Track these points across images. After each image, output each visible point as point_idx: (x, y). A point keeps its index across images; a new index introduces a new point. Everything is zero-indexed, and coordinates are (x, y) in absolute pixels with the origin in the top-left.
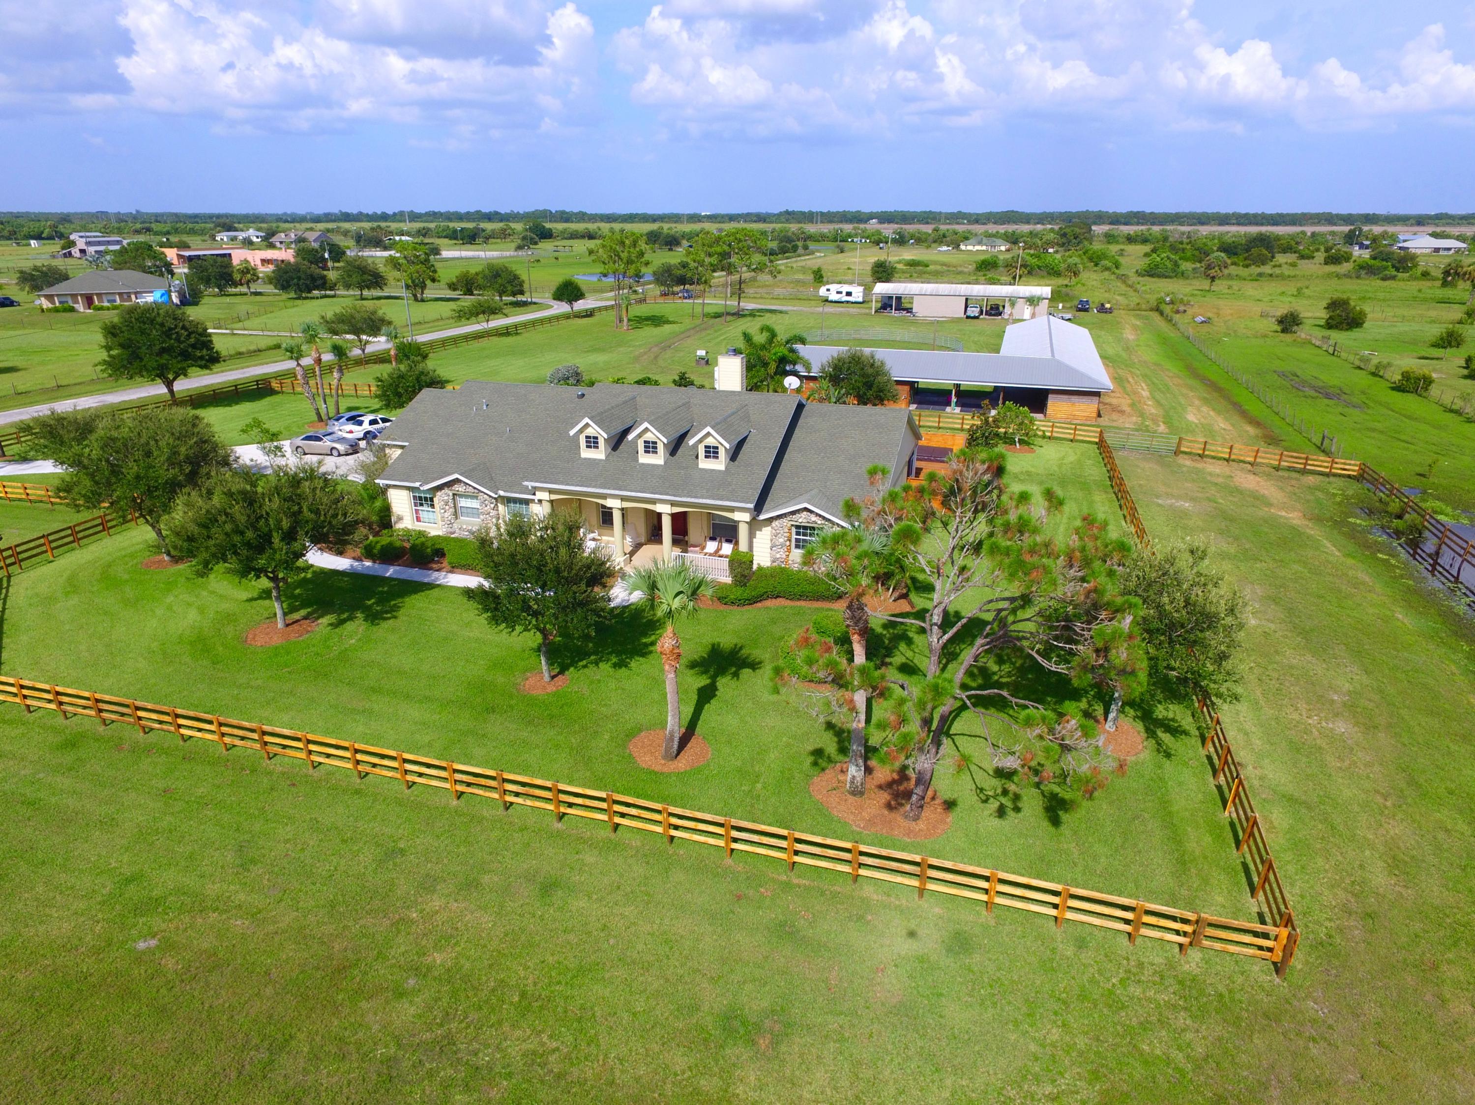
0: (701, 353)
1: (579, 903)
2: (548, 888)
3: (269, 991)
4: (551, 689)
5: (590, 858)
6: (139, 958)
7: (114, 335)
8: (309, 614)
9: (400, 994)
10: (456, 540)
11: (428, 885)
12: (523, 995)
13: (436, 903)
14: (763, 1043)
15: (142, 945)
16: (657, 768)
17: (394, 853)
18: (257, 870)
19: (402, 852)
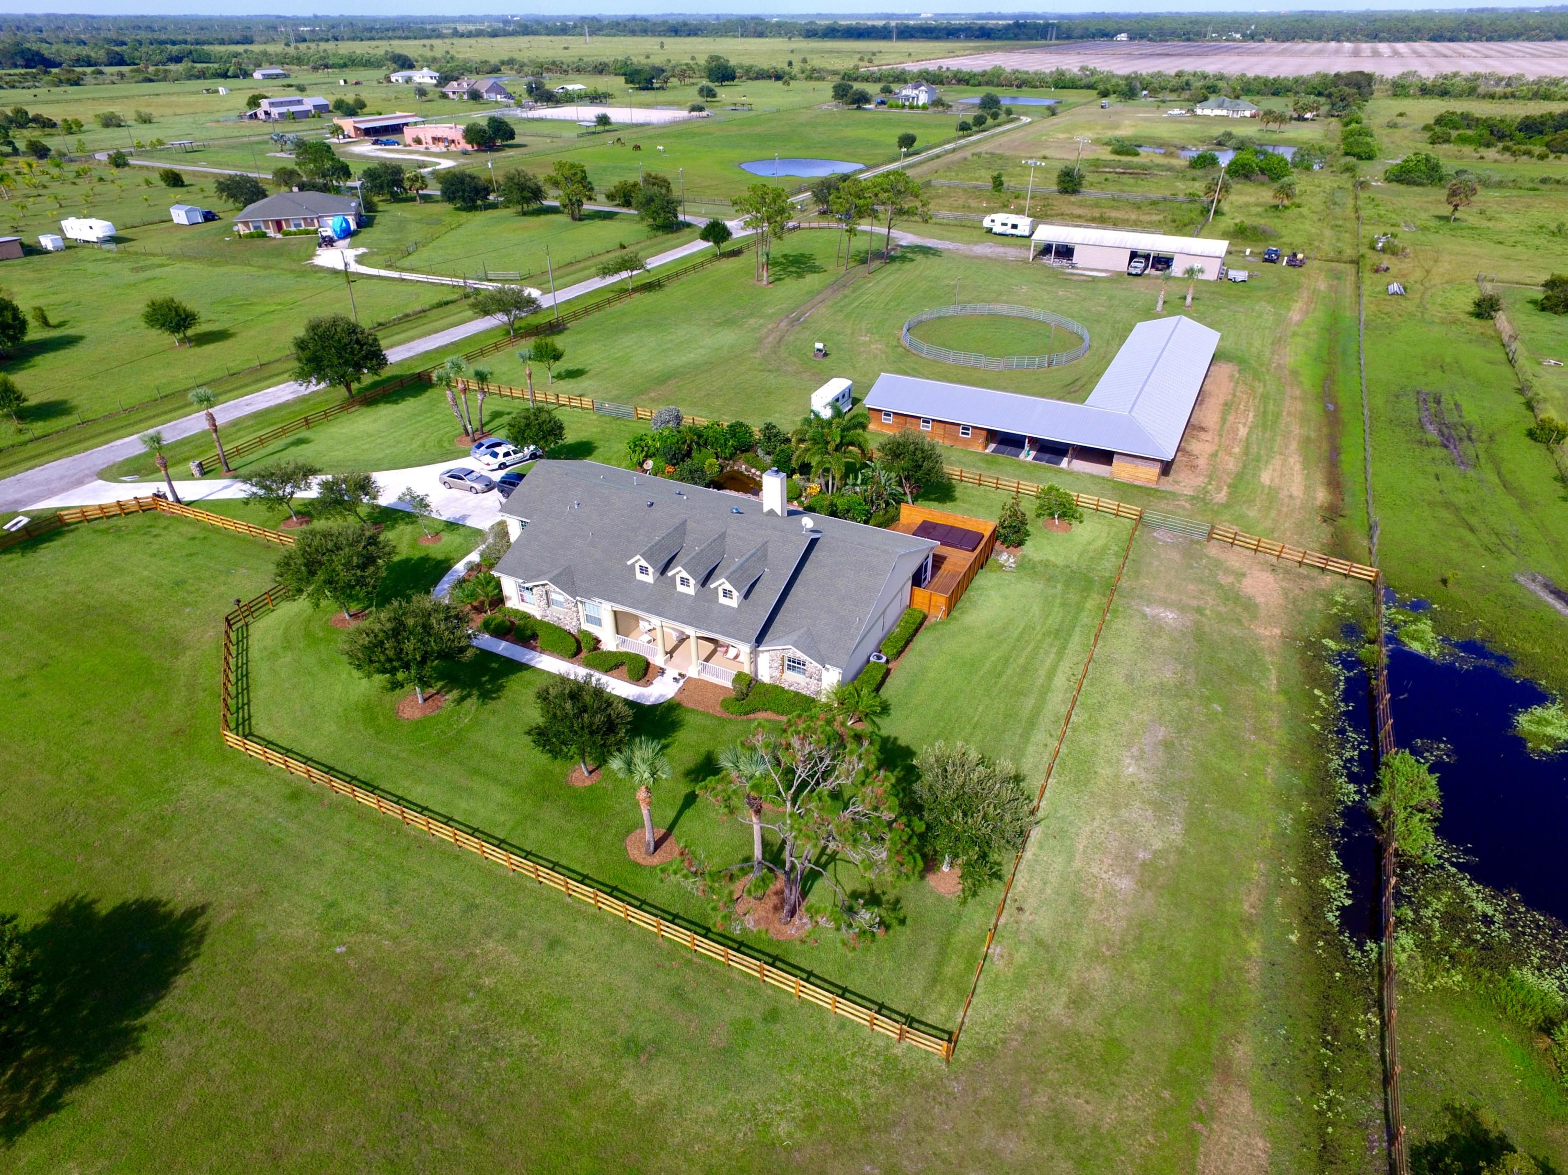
0: (819, 345)
1: (568, 957)
2: (554, 944)
3: (400, 988)
4: (588, 783)
5: (581, 926)
6: (337, 957)
7: (303, 349)
8: (442, 688)
9: (465, 1000)
10: (547, 624)
11: (487, 934)
12: (526, 1011)
13: (491, 945)
14: (643, 1058)
15: (338, 950)
16: (640, 861)
17: (471, 907)
18: (398, 909)
19: (477, 906)
